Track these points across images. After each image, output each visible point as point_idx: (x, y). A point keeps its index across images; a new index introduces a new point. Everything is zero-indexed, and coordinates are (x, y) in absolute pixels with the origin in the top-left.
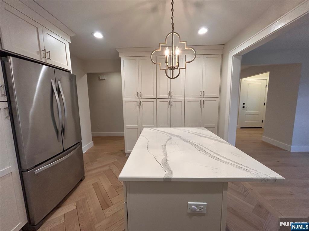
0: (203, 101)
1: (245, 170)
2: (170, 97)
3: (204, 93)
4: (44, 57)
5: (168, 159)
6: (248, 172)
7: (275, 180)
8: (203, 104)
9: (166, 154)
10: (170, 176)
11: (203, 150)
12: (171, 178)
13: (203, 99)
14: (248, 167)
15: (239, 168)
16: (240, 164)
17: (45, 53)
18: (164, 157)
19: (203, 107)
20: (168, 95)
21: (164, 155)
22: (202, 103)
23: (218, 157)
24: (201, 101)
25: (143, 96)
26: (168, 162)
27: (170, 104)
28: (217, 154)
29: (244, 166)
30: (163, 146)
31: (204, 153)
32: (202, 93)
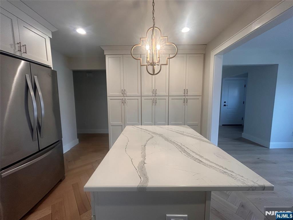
0: (187, 99)
1: (230, 176)
2: (154, 95)
3: (187, 91)
4: (19, 51)
5: (146, 163)
6: (233, 178)
7: (264, 188)
8: (187, 102)
9: (144, 157)
10: (145, 185)
11: (185, 151)
12: (146, 187)
13: (187, 97)
14: (233, 172)
15: (223, 173)
16: (224, 167)
17: (20, 47)
18: (142, 159)
19: (187, 105)
20: (152, 92)
21: (142, 157)
22: (185, 101)
23: (201, 159)
24: (184, 99)
25: (127, 93)
26: (145, 166)
27: (154, 102)
28: (199, 155)
29: (229, 171)
30: (143, 146)
31: (185, 154)
32: (186, 91)
